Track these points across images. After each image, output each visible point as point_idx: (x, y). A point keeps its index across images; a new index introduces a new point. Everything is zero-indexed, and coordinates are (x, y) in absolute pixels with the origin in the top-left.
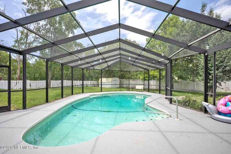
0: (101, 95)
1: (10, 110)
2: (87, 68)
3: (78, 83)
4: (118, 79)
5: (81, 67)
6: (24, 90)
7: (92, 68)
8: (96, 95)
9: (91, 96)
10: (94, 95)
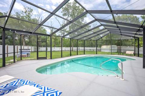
0: (94, 56)
1: (46, 59)
2: (87, 40)
3: (81, 48)
4: (116, 46)
5: (82, 39)
6: (51, 51)
7: (90, 39)
8: (91, 56)
9: (86, 56)
10: (90, 56)
